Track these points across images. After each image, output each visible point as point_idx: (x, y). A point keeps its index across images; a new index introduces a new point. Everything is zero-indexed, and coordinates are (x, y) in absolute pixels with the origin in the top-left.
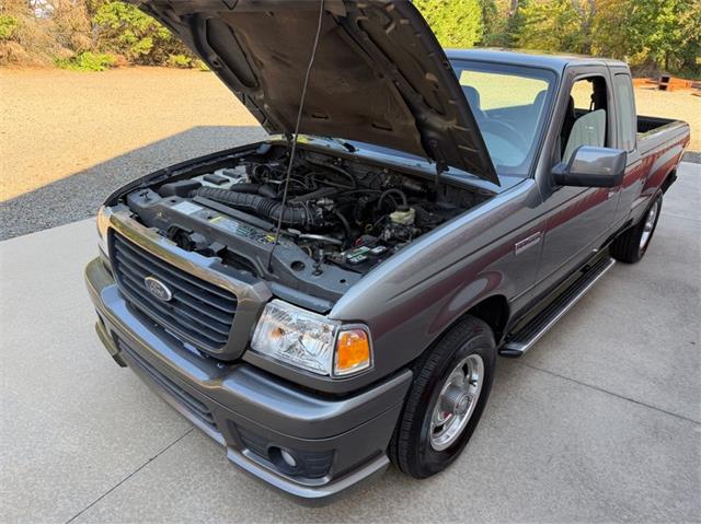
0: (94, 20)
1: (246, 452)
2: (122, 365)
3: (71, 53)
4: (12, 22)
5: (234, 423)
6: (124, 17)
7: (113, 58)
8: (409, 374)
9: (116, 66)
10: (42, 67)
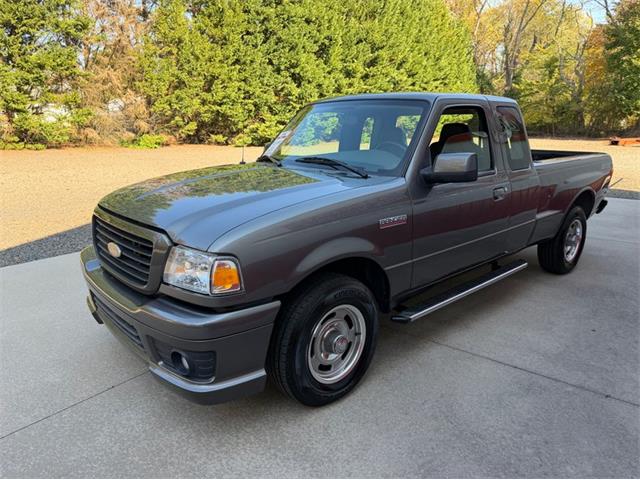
0: (152, 110)
1: (161, 363)
2: (100, 322)
3: (133, 135)
4: (90, 114)
5: (152, 338)
6: (175, 106)
7: (165, 138)
8: (277, 303)
9: (167, 145)
10: (109, 146)
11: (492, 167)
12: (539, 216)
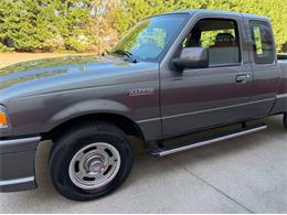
11: (240, 61)
12: (278, 96)
